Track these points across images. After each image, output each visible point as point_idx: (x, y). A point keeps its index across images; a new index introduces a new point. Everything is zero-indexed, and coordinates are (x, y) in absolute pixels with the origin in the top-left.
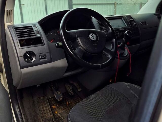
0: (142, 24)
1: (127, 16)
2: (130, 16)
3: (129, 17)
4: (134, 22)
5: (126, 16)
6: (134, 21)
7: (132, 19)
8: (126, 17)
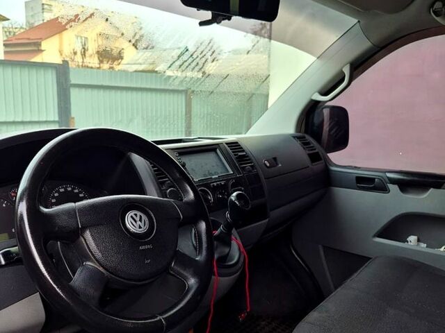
0: (268, 165)
1: (229, 144)
2: (237, 143)
3: (235, 145)
4: (249, 159)
5: (227, 144)
6: (248, 156)
7: (244, 151)
8: (226, 146)
